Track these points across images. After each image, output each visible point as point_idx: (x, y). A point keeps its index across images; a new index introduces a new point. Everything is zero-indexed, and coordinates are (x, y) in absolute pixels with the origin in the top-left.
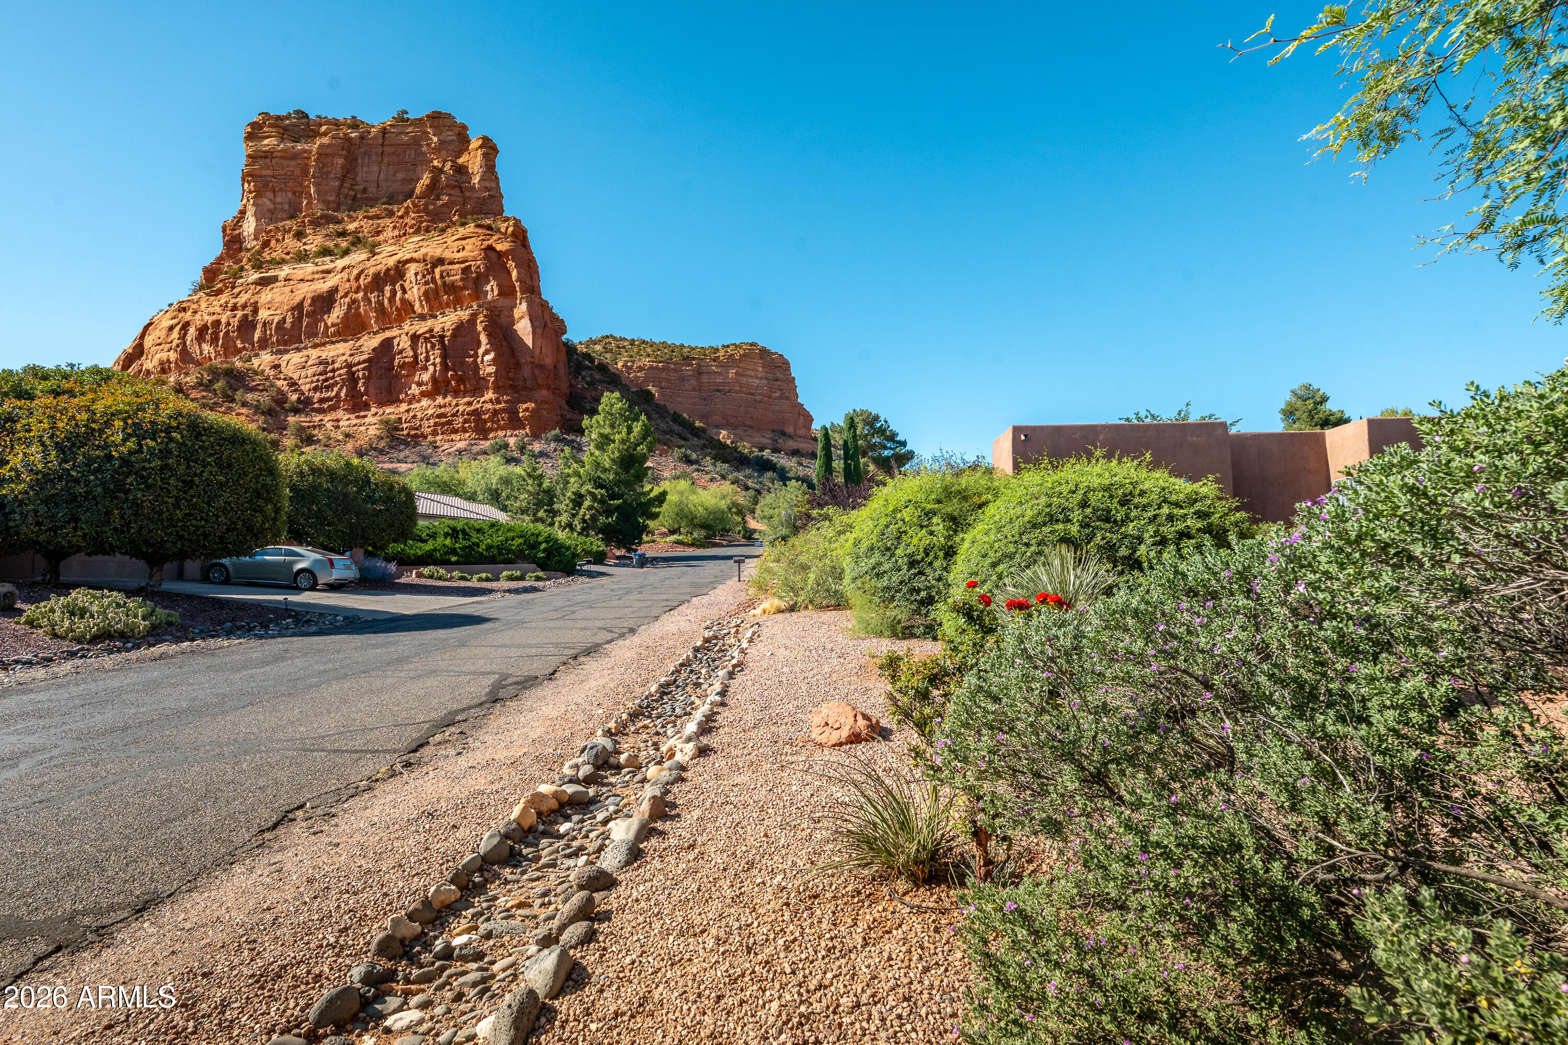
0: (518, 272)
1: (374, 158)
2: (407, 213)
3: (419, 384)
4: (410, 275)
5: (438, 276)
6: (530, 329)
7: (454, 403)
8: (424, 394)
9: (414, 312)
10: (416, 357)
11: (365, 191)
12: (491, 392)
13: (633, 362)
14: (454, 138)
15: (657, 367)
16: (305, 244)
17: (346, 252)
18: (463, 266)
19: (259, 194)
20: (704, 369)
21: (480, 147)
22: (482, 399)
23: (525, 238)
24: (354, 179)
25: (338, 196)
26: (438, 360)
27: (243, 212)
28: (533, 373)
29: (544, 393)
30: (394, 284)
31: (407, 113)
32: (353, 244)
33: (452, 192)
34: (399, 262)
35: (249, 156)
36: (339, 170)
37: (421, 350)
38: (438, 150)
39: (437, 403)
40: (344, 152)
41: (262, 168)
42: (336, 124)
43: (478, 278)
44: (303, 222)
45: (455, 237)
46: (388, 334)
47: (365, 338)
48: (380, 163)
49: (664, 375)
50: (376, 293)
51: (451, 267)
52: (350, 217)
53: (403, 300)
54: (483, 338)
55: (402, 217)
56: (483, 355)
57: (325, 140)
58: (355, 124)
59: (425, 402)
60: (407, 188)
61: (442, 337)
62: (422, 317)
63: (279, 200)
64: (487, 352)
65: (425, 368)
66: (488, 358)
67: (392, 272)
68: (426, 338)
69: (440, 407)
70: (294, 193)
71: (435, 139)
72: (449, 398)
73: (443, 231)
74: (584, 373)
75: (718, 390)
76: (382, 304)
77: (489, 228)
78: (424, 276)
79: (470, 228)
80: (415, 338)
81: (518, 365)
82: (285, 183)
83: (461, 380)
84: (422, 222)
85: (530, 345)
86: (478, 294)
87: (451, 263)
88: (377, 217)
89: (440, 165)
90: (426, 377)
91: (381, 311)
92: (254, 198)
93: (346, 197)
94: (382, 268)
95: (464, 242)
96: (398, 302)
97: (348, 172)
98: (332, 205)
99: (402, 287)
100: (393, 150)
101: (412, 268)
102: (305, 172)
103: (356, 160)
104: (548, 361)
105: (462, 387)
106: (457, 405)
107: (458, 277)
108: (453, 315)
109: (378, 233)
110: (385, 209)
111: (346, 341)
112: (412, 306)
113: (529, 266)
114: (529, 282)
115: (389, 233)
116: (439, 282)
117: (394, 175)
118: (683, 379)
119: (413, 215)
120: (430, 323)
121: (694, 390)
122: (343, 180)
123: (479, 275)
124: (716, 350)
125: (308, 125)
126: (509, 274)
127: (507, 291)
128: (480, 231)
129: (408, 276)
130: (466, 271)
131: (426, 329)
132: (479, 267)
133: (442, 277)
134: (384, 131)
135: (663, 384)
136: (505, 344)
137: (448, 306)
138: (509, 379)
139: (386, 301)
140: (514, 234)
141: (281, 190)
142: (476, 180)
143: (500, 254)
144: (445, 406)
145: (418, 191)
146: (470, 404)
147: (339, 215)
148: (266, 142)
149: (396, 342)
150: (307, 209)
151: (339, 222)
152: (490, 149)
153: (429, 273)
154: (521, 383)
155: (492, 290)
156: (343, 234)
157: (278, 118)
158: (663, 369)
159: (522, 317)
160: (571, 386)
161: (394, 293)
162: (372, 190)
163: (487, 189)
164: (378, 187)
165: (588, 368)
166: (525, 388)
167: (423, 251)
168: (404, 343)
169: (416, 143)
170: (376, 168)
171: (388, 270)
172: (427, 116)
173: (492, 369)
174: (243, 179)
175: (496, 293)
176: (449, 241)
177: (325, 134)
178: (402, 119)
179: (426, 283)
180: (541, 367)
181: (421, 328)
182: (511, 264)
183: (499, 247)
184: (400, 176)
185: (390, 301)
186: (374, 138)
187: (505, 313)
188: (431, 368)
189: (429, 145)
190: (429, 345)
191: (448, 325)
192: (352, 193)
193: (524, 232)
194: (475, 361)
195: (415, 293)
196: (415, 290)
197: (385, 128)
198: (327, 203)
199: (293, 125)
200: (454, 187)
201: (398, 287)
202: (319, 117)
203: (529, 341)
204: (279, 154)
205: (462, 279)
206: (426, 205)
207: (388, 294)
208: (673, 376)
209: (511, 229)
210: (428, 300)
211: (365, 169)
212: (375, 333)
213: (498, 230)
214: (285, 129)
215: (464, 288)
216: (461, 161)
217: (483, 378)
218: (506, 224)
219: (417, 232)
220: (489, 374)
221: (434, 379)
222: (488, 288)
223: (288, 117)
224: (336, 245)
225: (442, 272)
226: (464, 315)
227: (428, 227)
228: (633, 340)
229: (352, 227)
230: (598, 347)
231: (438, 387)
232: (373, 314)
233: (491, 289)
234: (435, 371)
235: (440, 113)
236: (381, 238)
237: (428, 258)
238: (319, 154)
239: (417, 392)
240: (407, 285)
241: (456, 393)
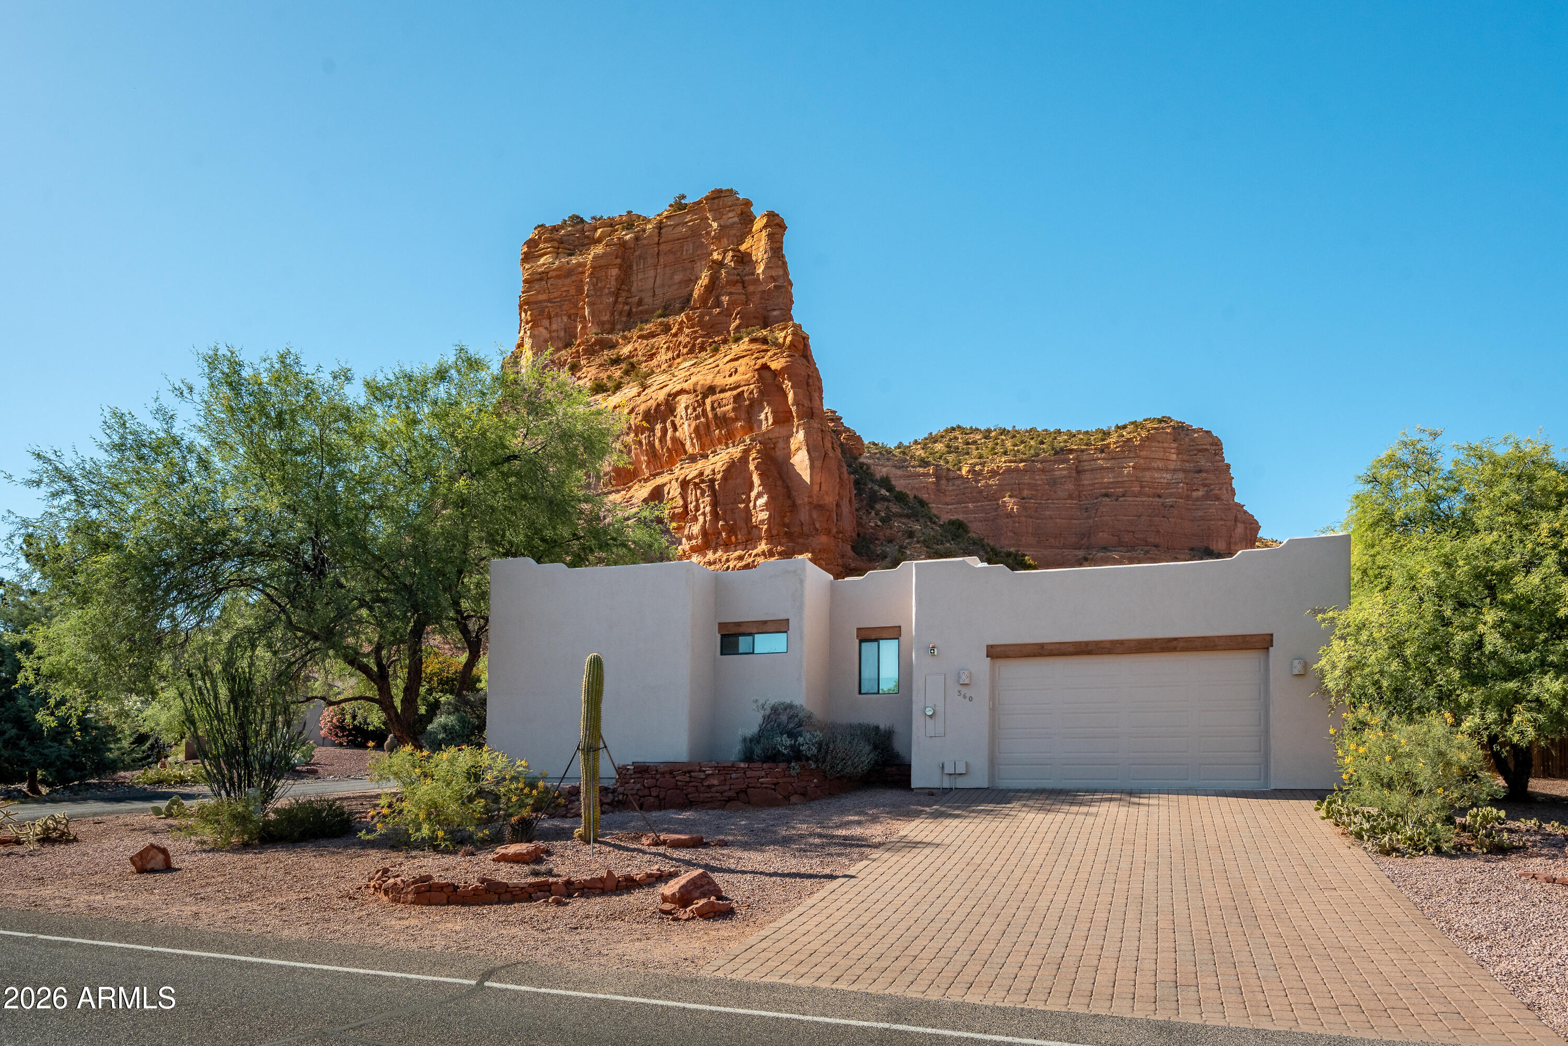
0: (794, 393)
1: (650, 261)
2: (680, 330)
3: (689, 538)
4: (680, 410)
5: (708, 408)
6: (807, 462)
7: (724, 559)
8: (694, 549)
9: (686, 452)
10: (685, 506)
11: (640, 303)
12: (764, 542)
13: (983, 464)
14: (736, 219)
15: (1017, 470)
16: (579, 378)
17: (618, 387)
18: (735, 392)
19: (535, 323)
20: (1086, 466)
21: (765, 227)
22: (755, 552)
23: (806, 346)
24: (629, 291)
25: (612, 314)
26: (708, 509)
27: (520, 346)
28: (810, 516)
29: (824, 539)
30: (664, 422)
31: (684, 197)
32: (627, 373)
33: (733, 290)
34: (669, 395)
35: (525, 281)
36: (613, 283)
37: (691, 498)
38: (718, 238)
39: (706, 560)
40: (618, 261)
41: (539, 293)
42: (611, 224)
43: (751, 405)
44: (578, 352)
45: (728, 358)
46: (659, 481)
47: (636, 487)
48: (655, 266)
49: (1026, 479)
50: (647, 434)
51: (722, 395)
52: (624, 338)
53: (674, 439)
54: (756, 479)
55: (675, 335)
56: (756, 499)
57: (599, 249)
58: (630, 221)
59: (695, 559)
60: (685, 292)
61: (712, 481)
62: (693, 459)
63: (554, 327)
64: (759, 495)
65: (695, 519)
66: (762, 501)
67: (663, 408)
68: (696, 484)
69: (710, 564)
70: (570, 317)
71: (715, 225)
72: (719, 553)
73: (716, 350)
74: (878, 506)
75: (1106, 495)
76: (651, 445)
77: (764, 341)
78: (695, 409)
79: (745, 344)
80: (684, 484)
81: (794, 507)
82: (560, 307)
83: (732, 530)
84: (696, 338)
85: (808, 481)
86: (751, 423)
87: (723, 391)
88: (652, 335)
89: (720, 258)
90: (696, 529)
91: (653, 454)
92: (531, 328)
93: (621, 314)
94: (652, 403)
95: (736, 363)
96: (669, 442)
97: (623, 283)
98: (607, 326)
99: (673, 423)
100: (669, 248)
101: (683, 400)
102: (580, 290)
103: (631, 267)
104: (830, 500)
105: (733, 538)
106: (728, 560)
107: (730, 407)
108: (724, 453)
109: (652, 357)
110: (661, 324)
111: (618, 491)
112: (683, 445)
113: (808, 384)
114: (806, 403)
115: (663, 356)
116: (710, 415)
117: (671, 278)
118: (1054, 483)
119: (687, 331)
120: (700, 464)
121: (1071, 497)
122: (617, 295)
123: (752, 401)
124: (1106, 434)
125: (583, 231)
126: (785, 396)
127: (783, 418)
128: (754, 346)
129: (678, 410)
130: (738, 398)
131: (695, 473)
132: (752, 392)
133: (713, 409)
134: (660, 226)
135: (1026, 493)
136: (779, 483)
137: (720, 443)
138: (784, 525)
139: (657, 441)
140: (792, 345)
141: (557, 315)
142: (760, 269)
143: (775, 373)
144: (715, 563)
145: (696, 294)
146: (741, 558)
147: (613, 337)
148: (542, 261)
149: (666, 489)
150: (582, 335)
151: (613, 346)
152: (776, 225)
153: (699, 406)
154: (796, 529)
155: (767, 419)
156: (616, 361)
157: (555, 229)
158: (1025, 471)
159: (799, 449)
160: (860, 524)
161: (664, 431)
162: (648, 300)
163: (774, 279)
164: (654, 295)
165: (884, 499)
166: (802, 535)
167: (694, 379)
168: (674, 490)
169: (695, 233)
170: (652, 273)
171: (658, 405)
172: (707, 198)
173: (764, 515)
174: (521, 307)
175: (770, 421)
176: (721, 363)
177: (599, 241)
178: (679, 206)
179: (697, 417)
180: (820, 507)
181: (691, 471)
182: (787, 385)
183: (774, 365)
184: (678, 278)
185: (660, 441)
186: (650, 236)
187: (781, 444)
188: (701, 519)
189: (708, 233)
190: (699, 492)
191: (719, 467)
192: (627, 308)
193: (805, 339)
194: (747, 506)
195: (685, 430)
196: (686, 426)
197: (661, 222)
198: (601, 324)
199: (569, 235)
200: (735, 283)
201: (668, 424)
202: (594, 218)
203: (806, 477)
204: (554, 274)
205: (734, 409)
206: (701, 317)
207: (658, 433)
208: (1039, 479)
209: (789, 339)
210: (699, 437)
211: (640, 276)
212: (646, 480)
213: (775, 344)
214: (561, 242)
215: (737, 419)
216: (743, 248)
217: (756, 527)
218: (783, 334)
219: (691, 351)
220: (762, 522)
221: (704, 532)
222: (763, 416)
223: (562, 227)
224: (609, 377)
225: (713, 403)
226: (736, 452)
227: (703, 343)
228: (989, 431)
229: (626, 350)
230: (939, 447)
231: (708, 541)
232: (644, 458)
233: (766, 417)
234: (705, 521)
235: (720, 191)
236: (654, 362)
237: (699, 388)
238: (593, 267)
239: (687, 547)
240: (678, 421)
241: (727, 546)
